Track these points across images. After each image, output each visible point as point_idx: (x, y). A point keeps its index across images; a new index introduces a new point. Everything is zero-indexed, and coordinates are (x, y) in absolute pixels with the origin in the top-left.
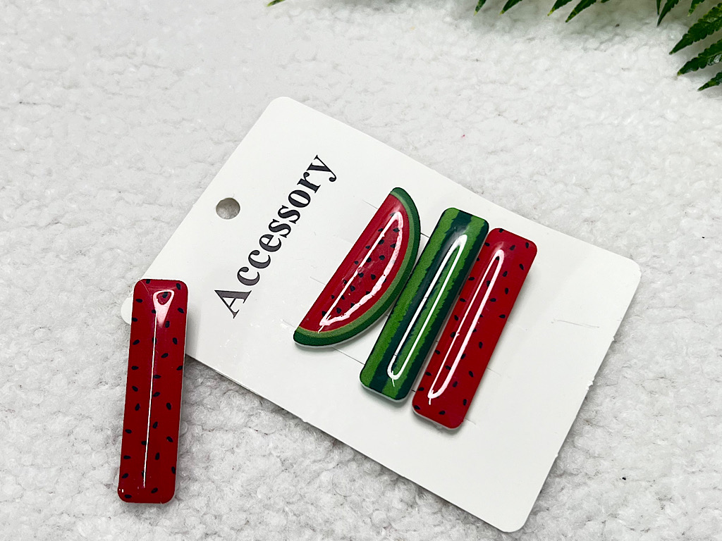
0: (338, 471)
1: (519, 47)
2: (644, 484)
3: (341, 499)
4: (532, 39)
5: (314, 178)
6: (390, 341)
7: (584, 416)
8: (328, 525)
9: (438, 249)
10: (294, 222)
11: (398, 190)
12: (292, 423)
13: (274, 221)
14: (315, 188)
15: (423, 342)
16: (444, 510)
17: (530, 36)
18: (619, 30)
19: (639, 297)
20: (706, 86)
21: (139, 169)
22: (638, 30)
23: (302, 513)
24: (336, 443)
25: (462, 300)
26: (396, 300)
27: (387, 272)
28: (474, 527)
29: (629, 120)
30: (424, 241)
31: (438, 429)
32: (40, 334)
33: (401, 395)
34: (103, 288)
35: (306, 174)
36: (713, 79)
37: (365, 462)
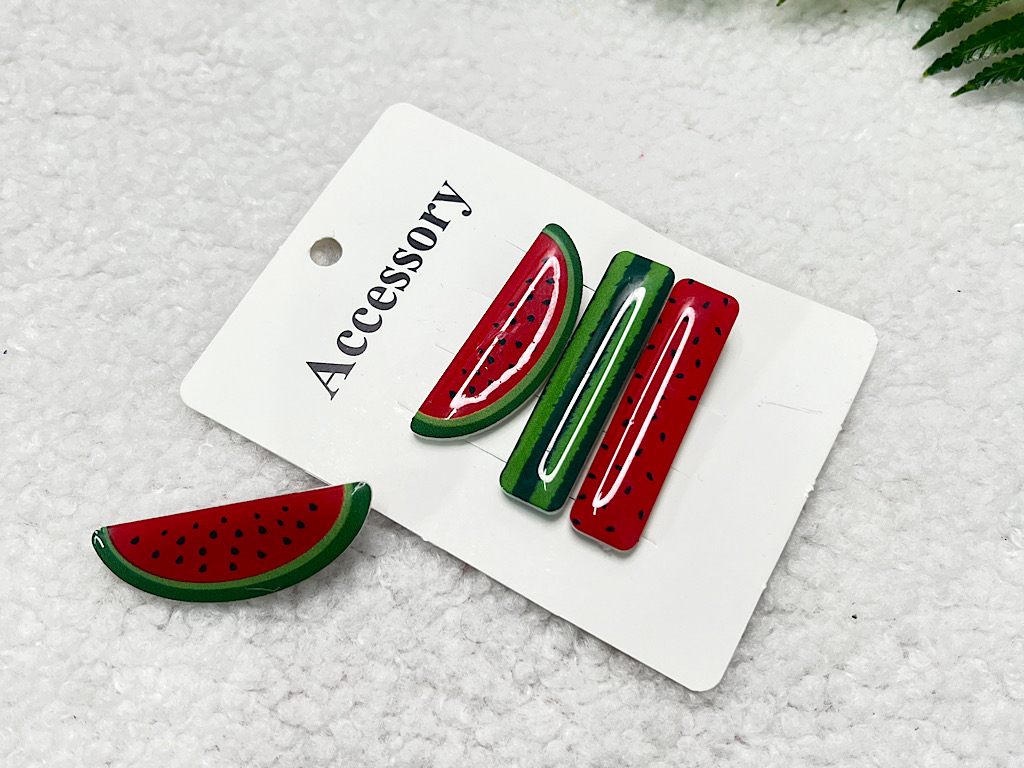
0: (469, 607)
1: (714, 39)
2: (880, 623)
3: (473, 646)
4: (732, 29)
5: (443, 210)
6: (540, 432)
7: (801, 532)
8: (453, 680)
9: (606, 306)
10: (414, 270)
11: (553, 227)
12: (408, 541)
13: (388, 269)
14: (443, 225)
15: (586, 433)
16: (611, 660)
17: (730, 25)
18: (846, 18)
19: (875, 371)
20: (962, 90)
21: (210, 200)
22: (872, 17)
23: (418, 665)
24: (467, 569)
25: (637, 375)
26: (549, 375)
27: (538, 338)
28: (652, 684)
29: (860, 136)
30: (587, 296)
31: (606, 551)
32: (72, 421)
33: (555, 505)
34: (158, 359)
35: (432, 206)
36: (971, 82)
37: (506, 595)
